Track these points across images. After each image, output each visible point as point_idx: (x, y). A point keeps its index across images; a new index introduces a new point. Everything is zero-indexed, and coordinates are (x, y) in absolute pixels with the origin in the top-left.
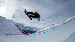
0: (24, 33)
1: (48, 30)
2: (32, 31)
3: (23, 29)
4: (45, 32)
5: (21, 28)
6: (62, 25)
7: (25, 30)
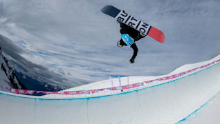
0: (15, 86)
1: (102, 90)
2: (45, 83)
3: (15, 67)
4: (88, 99)
5: (6, 61)
6: (159, 82)
7: (21, 75)
